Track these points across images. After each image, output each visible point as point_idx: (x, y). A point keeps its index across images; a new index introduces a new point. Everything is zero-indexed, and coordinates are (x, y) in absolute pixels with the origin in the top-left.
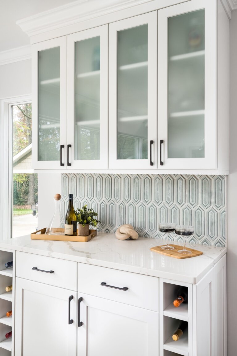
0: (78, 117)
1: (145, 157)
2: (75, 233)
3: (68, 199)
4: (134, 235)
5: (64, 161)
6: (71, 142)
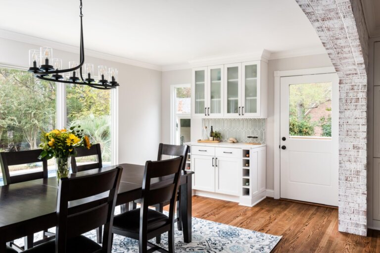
0: (212, 97)
1: (237, 112)
2: (213, 140)
3: (211, 127)
4: (235, 141)
5: (207, 114)
6: (209, 106)
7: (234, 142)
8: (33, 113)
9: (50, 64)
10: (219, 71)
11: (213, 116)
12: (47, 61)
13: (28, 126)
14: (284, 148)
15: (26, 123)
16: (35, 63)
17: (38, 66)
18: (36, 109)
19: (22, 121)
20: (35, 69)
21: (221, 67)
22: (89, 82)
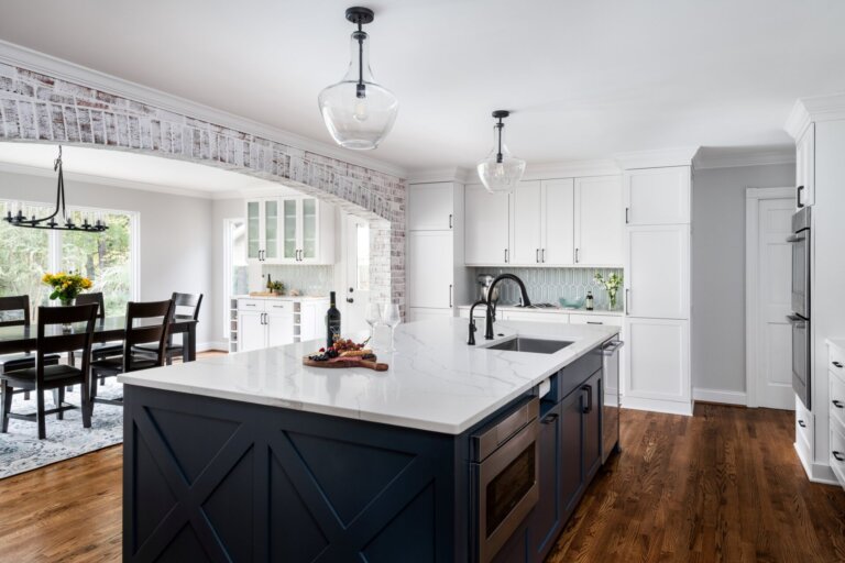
0: (267, 237)
1: (294, 257)
2: (270, 292)
3: (268, 276)
5: (262, 258)
6: (264, 249)
7: (296, 295)
8: (32, 253)
9: (23, 215)
10: (275, 204)
11: (269, 261)
12: (20, 212)
13: (24, 276)
14: (351, 301)
15: (20, 271)
16: (9, 213)
17: (12, 216)
18: (40, 245)
19: (11, 269)
20: (9, 219)
21: (277, 199)
22: (70, 226)
